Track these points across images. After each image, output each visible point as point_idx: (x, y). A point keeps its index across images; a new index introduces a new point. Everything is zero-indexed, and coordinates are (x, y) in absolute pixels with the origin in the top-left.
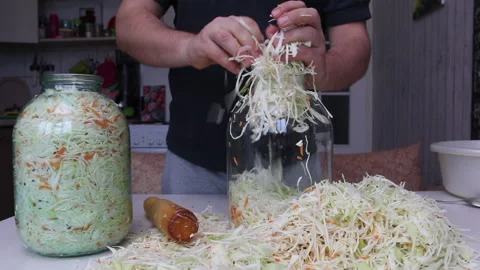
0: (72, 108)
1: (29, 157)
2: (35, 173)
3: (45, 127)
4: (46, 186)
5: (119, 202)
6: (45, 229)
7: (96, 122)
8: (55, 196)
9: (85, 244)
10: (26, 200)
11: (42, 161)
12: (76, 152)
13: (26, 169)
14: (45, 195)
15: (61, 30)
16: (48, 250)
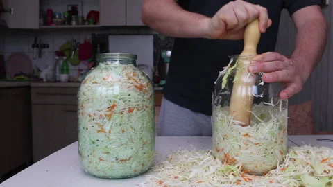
0: (120, 77)
1: (90, 110)
2: (95, 121)
3: (101, 90)
4: (102, 130)
5: (149, 142)
6: (101, 160)
7: (136, 86)
8: (108, 138)
9: (127, 171)
10: (88, 139)
11: (100, 113)
12: (122, 107)
13: (88, 118)
14: (101, 136)
15: (54, 20)
16: (102, 174)
